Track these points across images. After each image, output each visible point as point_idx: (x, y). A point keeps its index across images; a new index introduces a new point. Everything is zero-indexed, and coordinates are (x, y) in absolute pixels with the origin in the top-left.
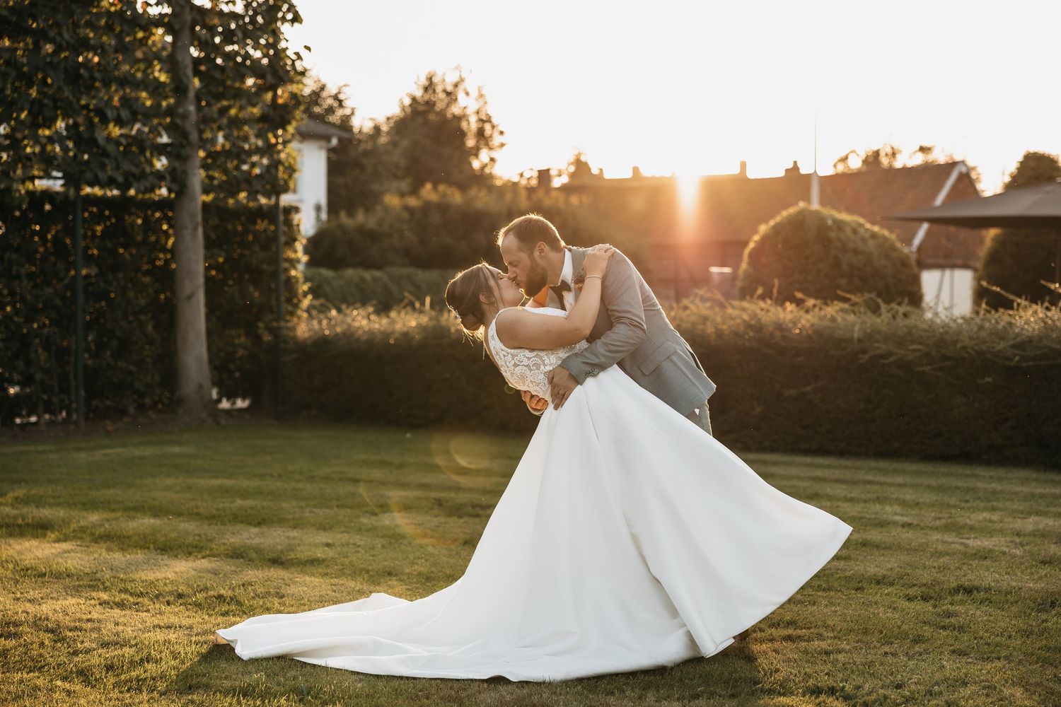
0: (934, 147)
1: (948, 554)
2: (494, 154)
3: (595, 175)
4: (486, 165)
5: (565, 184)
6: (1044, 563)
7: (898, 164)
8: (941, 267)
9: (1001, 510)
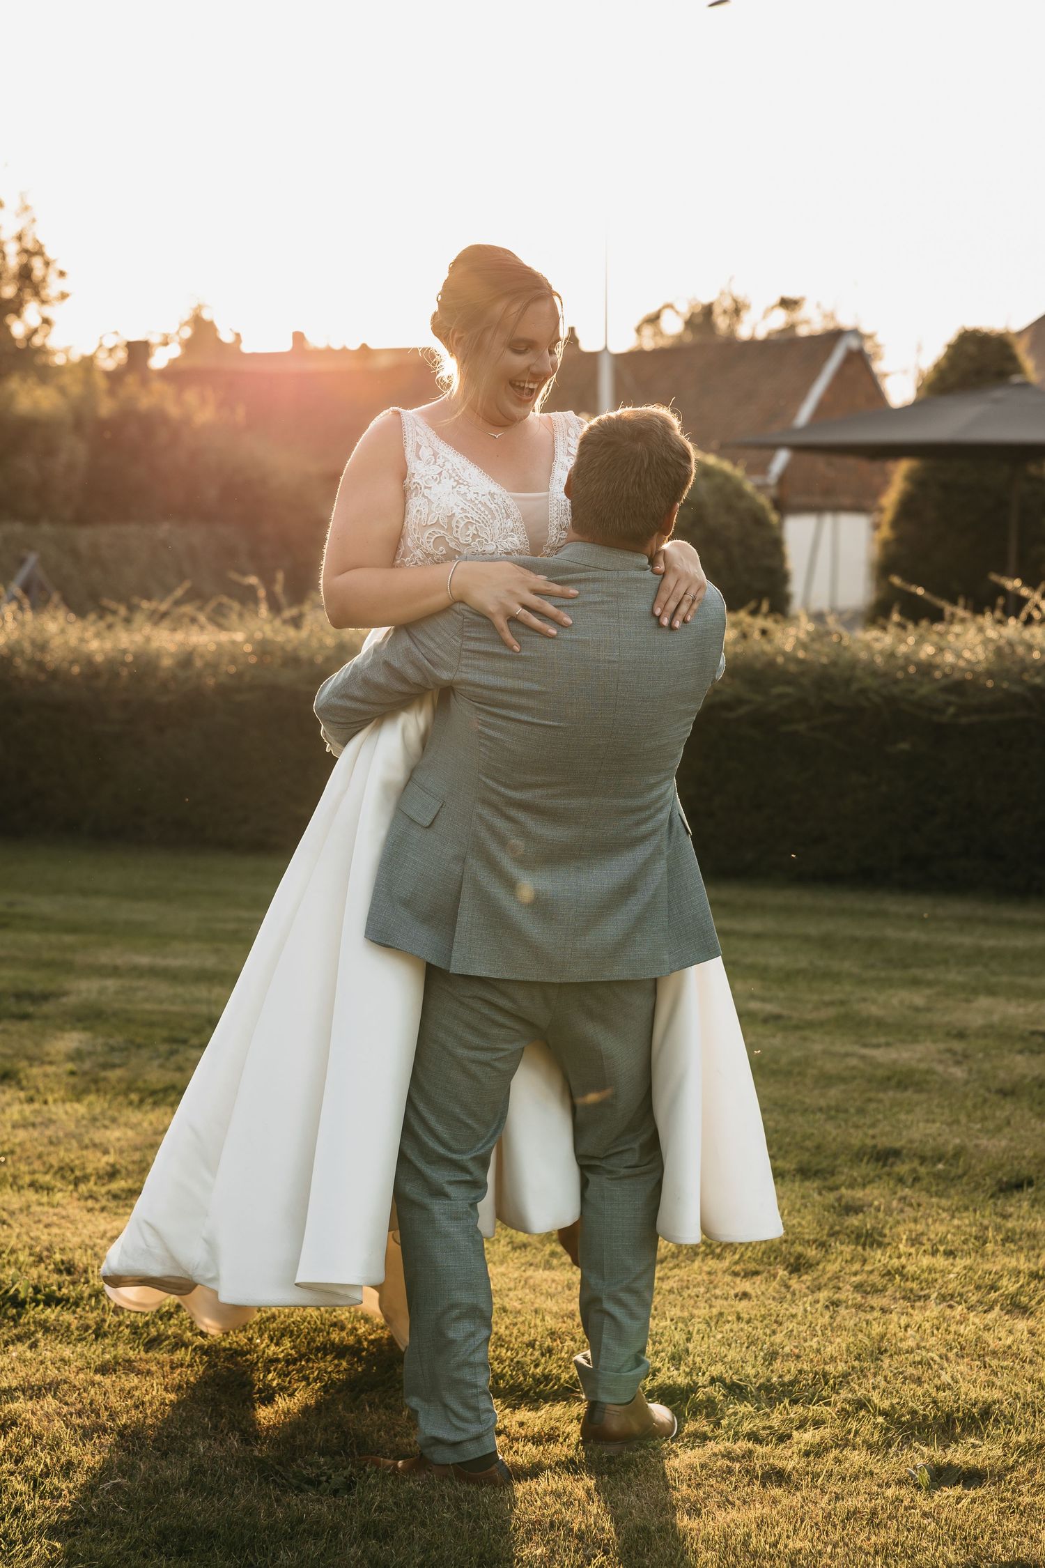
0: (803, 299)
1: (842, 1080)
2: (48, 311)
3: (228, 344)
4: (35, 331)
5: (176, 360)
6: (1004, 1093)
7: (744, 331)
8: (817, 509)
9: (929, 984)
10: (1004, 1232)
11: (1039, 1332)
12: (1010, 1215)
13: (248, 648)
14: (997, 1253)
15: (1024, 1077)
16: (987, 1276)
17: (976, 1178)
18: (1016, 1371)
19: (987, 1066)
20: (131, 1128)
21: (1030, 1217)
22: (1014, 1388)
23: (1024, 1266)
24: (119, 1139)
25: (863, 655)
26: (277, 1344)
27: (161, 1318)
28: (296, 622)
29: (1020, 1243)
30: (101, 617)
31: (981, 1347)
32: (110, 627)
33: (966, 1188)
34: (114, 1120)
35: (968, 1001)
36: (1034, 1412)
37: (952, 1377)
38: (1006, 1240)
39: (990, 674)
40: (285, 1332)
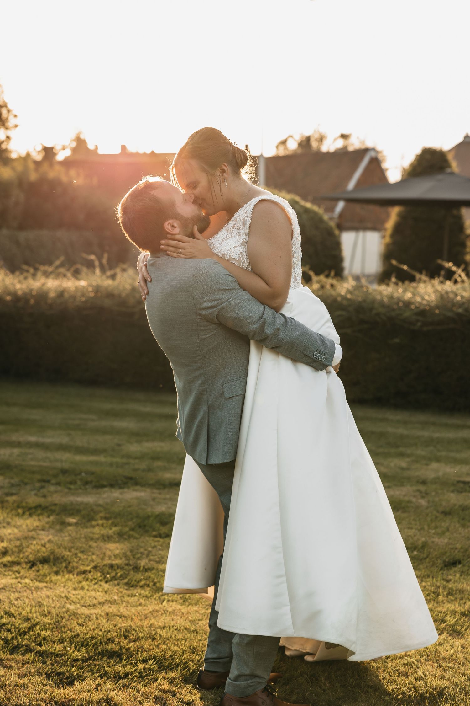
0: (351, 135)
2: (9, 133)
3: (92, 150)
4: (3, 142)
5: (69, 157)
6: (446, 513)
7: (325, 148)
8: (356, 229)
9: (408, 456)
10: (447, 589)
11: (467, 646)
12: (450, 580)
13: (90, 289)
14: (444, 601)
15: (455, 505)
16: (440, 614)
17: (433, 560)
18: (456, 669)
19: (437, 499)
20: (17, 528)
21: (460, 581)
22: (455, 680)
23: (459, 609)
24: (10, 534)
25: (378, 297)
26: (78, 651)
27: (20, 635)
28: (113, 277)
29: (456, 596)
30: (22, 273)
31: (437, 655)
32: (26, 278)
33: (428, 565)
34: (8, 523)
35: (427, 465)
36: (466, 693)
37: (423, 673)
38: (449, 594)
39: (437, 307)
40: (84, 644)
